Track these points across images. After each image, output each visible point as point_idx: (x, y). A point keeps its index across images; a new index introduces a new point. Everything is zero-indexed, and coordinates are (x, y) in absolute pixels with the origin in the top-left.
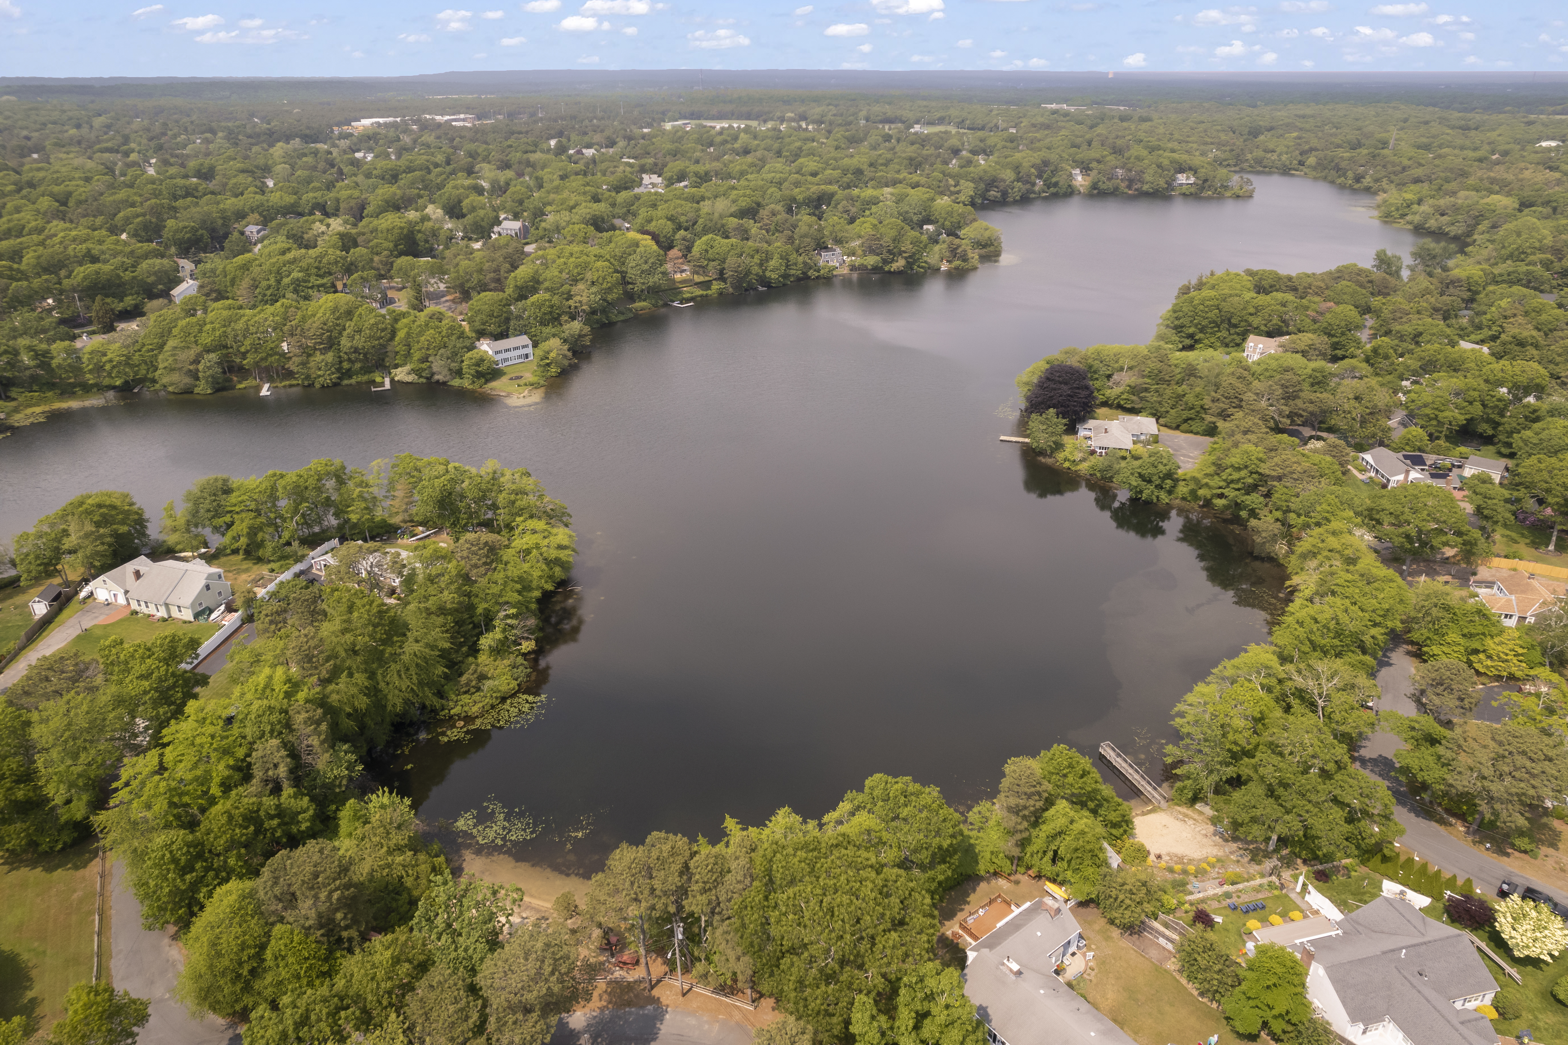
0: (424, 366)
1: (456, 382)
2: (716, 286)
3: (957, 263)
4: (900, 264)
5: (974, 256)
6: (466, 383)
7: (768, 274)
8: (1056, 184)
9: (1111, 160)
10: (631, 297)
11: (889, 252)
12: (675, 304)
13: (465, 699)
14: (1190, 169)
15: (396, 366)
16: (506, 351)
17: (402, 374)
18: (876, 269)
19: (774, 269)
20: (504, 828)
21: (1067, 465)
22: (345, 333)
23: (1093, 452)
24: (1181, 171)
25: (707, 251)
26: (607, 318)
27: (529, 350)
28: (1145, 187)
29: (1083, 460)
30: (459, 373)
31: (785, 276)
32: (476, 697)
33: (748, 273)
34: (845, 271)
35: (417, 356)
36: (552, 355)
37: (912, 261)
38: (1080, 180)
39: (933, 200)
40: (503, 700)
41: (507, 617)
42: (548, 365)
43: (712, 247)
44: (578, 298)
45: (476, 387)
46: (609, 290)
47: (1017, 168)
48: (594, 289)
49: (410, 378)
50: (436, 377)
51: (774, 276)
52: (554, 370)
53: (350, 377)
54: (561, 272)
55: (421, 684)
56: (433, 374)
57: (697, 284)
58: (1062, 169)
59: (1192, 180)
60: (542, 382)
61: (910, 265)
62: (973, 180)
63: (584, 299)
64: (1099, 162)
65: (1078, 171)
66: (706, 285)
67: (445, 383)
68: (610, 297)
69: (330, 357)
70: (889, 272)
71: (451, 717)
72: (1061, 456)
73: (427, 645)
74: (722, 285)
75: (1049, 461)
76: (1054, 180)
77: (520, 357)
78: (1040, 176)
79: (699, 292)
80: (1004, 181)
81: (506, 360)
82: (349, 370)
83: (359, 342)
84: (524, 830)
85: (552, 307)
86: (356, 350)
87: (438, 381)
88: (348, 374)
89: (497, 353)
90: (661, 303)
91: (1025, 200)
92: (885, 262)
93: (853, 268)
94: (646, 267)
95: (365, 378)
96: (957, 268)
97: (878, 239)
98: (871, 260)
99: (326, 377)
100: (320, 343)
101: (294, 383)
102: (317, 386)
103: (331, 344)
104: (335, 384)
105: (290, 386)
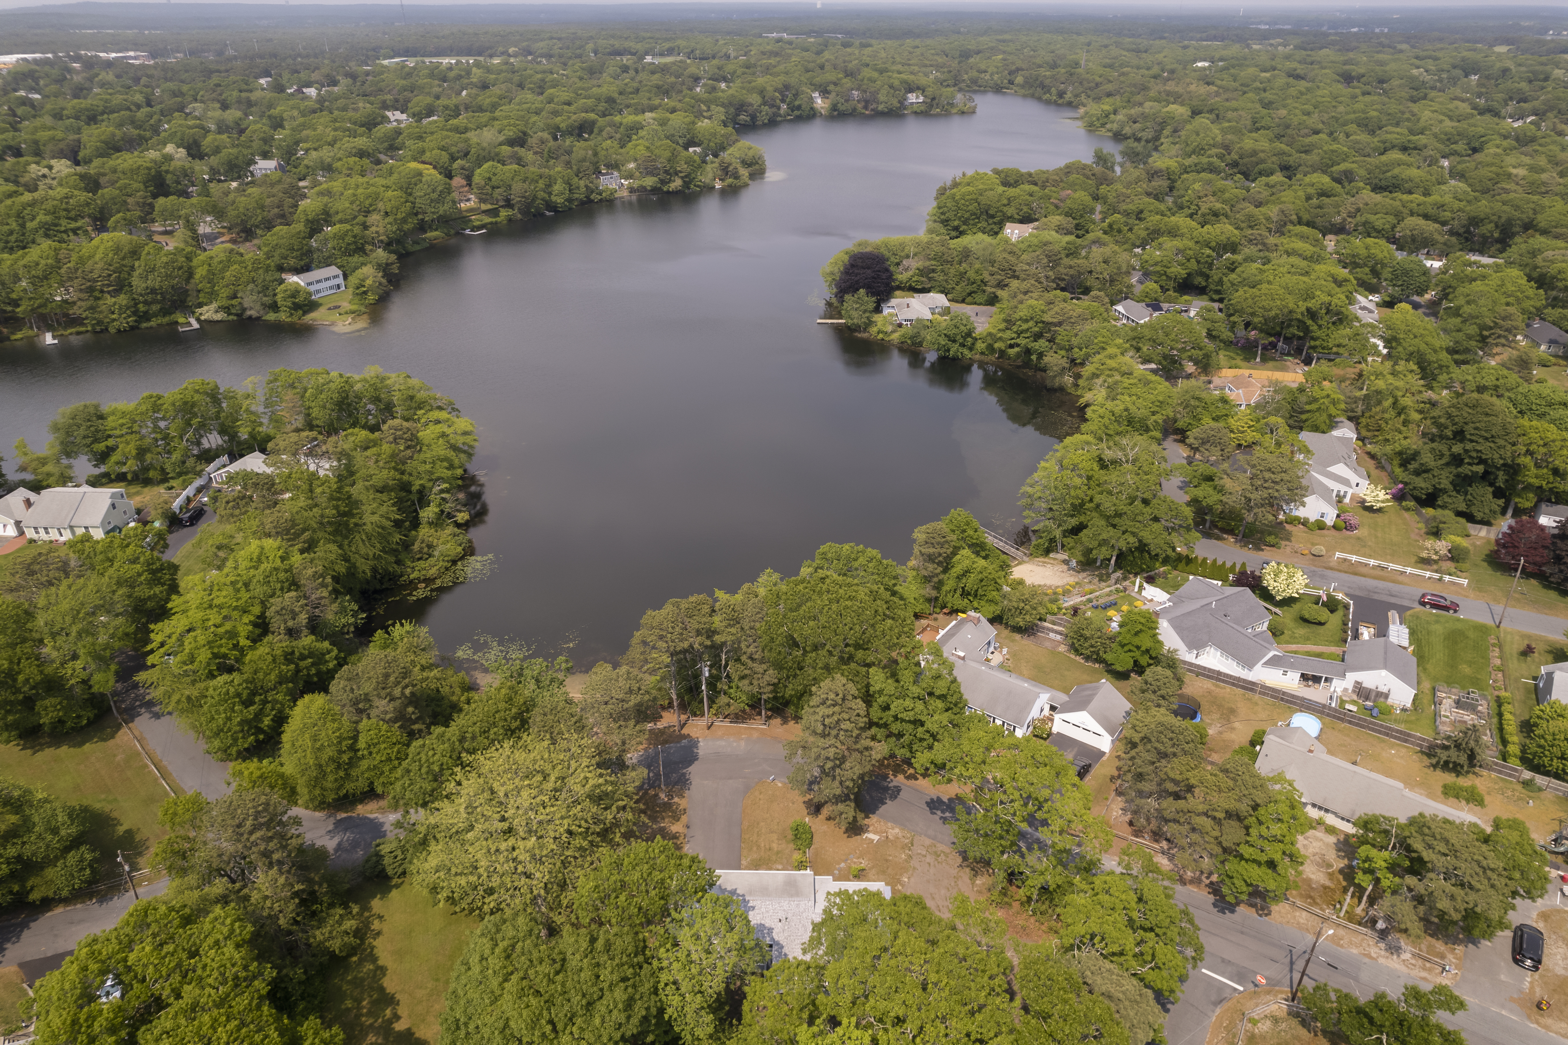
0: (234, 302)
1: (271, 317)
2: (504, 213)
3: (730, 181)
4: (676, 184)
5: (744, 172)
6: (283, 316)
7: (554, 198)
8: (799, 108)
9: (847, 82)
10: (422, 227)
11: (666, 172)
12: (468, 232)
13: (421, 564)
14: (918, 88)
15: (200, 305)
16: (318, 282)
17: (209, 312)
18: (655, 190)
19: (557, 195)
20: (501, 651)
21: (881, 336)
22: (136, 274)
23: (900, 325)
24: (911, 91)
25: (490, 179)
26: (404, 248)
27: (340, 280)
28: (881, 107)
29: (893, 332)
30: (274, 307)
31: (570, 200)
33: (535, 198)
34: (625, 193)
35: (224, 293)
36: (369, 282)
37: (688, 181)
38: (819, 102)
39: (694, 123)
41: (442, 491)
42: (365, 293)
43: (495, 174)
44: (374, 229)
45: (295, 319)
46: (404, 221)
47: (762, 92)
48: (390, 219)
49: (219, 316)
50: (249, 313)
51: (559, 200)
52: (372, 297)
53: (149, 320)
54: (352, 203)
56: (244, 310)
57: (484, 212)
58: (803, 92)
59: (921, 99)
60: (363, 309)
61: (686, 184)
62: (723, 105)
63: (381, 230)
64: (835, 84)
65: (816, 94)
66: (494, 213)
67: (258, 319)
68: (406, 227)
69: (123, 299)
70: (668, 192)
71: (411, 582)
72: (874, 330)
74: (510, 212)
75: (865, 335)
76: (797, 103)
77: (331, 288)
78: (783, 101)
79: (487, 220)
80: (751, 105)
81: (318, 291)
82: (146, 313)
83: (154, 281)
84: (520, 649)
85: (355, 237)
86: (153, 291)
87: (250, 317)
88: (146, 316)
89: (309, 284)
90: (452, 232)
91: (773, 123)
92: (663, 182)
93: (632, 190)
94: (435, 196)
95: (166, 320)
96: (730, 186)
97: (654, 160)
98: (649, 182)
99: (121, 321)
100: (109, 285)
101: (83, 329)
102: (112, 330)
103: (121, 286)
104: (132, 328)
105: (78, 333)
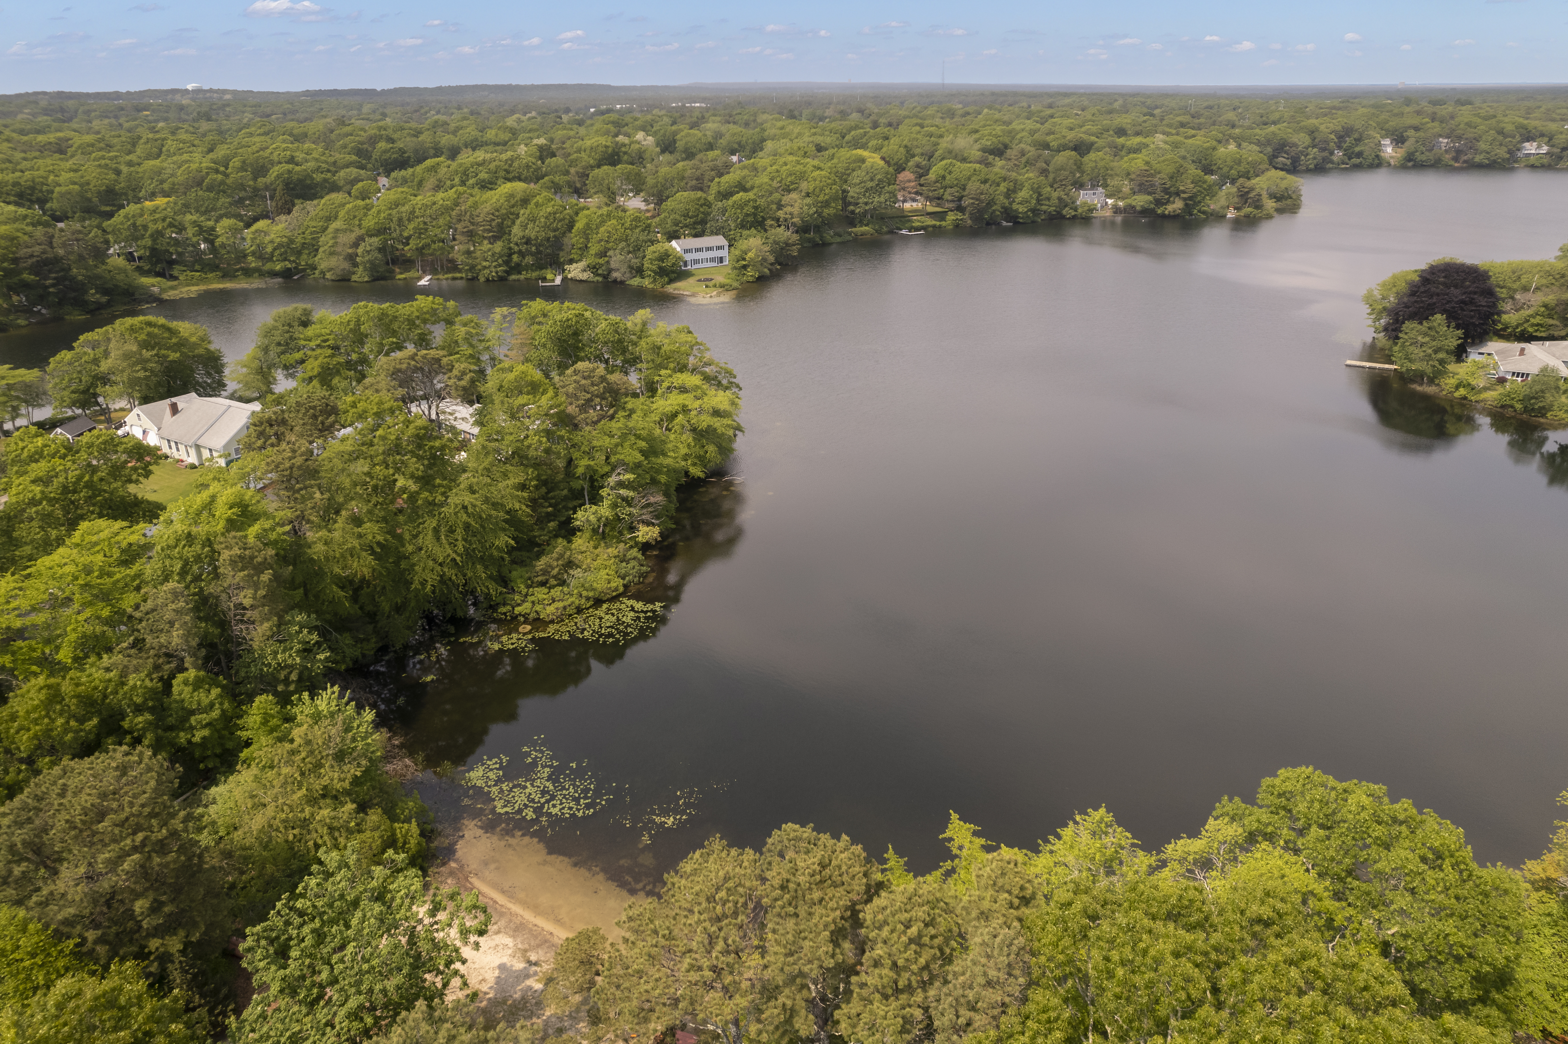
0: (601, 261)
1: (636, 282)
2: (951, 217)
3: (1248, 210)
4: (1176, 206)
5: (1270, 205)
6: (647, 283)
7: (1015, 206)
8: (1360, 155)
9: (1436, 128)
10: (851, 220)
11: (1166, 191)
12: (904, 231)
13: (540, 593)
14: (1542, 135)
15: (571, 261)
16: (698, 250)
17: (576, 271)
18: (1145, 212)
19: (1021, 206)
20: (544, 793)
21: (1462, 392)
22: (518, 222)
23: (1502, 381)
24: (1529, 139)
25: (944, 177)
26: (822, 238)
27: (724, 253)
28: (1478, 159)
29: (1485, 389)
30: (639, 271)
31: (1034, 211)
32: (556, 592)
33: (991, 203)
34: (1108, 213)
35: (594, 249)
36: (750, 255)
37: (1191, 203)
38: (1389, 150)
39: (1214, 149)
40: (598, 602)
41: (621, 484)
42: (744, 267)
43: (950, 173)
44: (788, 209)
45: (658, 286)
46: (826, 204)
47: (1312, 132)
48: (808, 200)
49: (585, 276)
50: (615, 275)
51: (1022, 209)
52: (751, 273)
53: (520, 273)
54: (772, 179)
55: (468, 554)
56: (610, 271)
57: (929, 214)
58: (1369, 137)
59: (1545, 149)
60: (736, 284)
61: (1188, 208)
63: (796, 210)
64: (1417, 129)
65: (1387, 142)
66: (939, 215)
67: (622, 282)
68: (826, 212)
69: (498, 247)
70: (1164, 216)
71: (515, 618)
72: (1449, 382)
73: (487, 500)
74: (960, 216)
75: (1431, 390)
76: (1358, 149)
77: (712, 260)
78: (1339, 148)
79: (930, 222)
80: (1296, 146)
81: (696, 262)
82: (518, 265)
83: (532, 232)
84: (577, 800)
85: (756, 208)
86: (528, 242)
87: (615, 281)
88: (518, 269)
89: (687, 251)
90: (885, 229)
91: (1320, 169)
92: (1159, 203)
93: (1116, 210)
94: (870, 184)
95: (535, 274)
96: (1247, 216)
97: (1152, 175)
98: (1141, 200)
99: (490, 270)
100: (489, 231)
101: (458, 275)
102: (482, 279)
103: (500, 232)
104: (502, 279)
105: (454, 279)
